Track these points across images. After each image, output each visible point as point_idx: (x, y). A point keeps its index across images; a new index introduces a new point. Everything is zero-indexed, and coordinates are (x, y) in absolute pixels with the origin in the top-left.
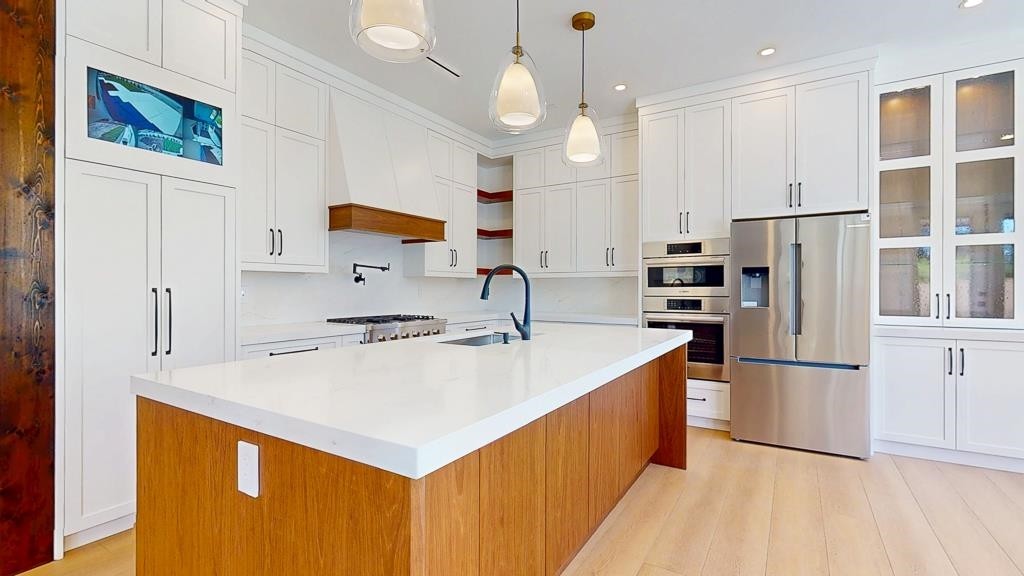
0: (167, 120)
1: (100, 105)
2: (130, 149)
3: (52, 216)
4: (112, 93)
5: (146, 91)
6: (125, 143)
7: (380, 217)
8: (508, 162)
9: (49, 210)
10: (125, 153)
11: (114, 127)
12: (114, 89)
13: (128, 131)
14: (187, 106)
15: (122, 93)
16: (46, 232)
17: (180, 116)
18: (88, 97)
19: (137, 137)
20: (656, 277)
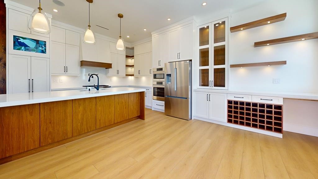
0: (32, 45)
1: (17, 43)
2: (24, 51)
3: (6, 65)
4: (19, 40)
5: (27, 39)
6: (22, 50)
7: (91, 63)
8: (133, 48)
9: (5, 64)
10: (22, 52)
11: (19, 47)
12: (19, 39)
13: (23, 48)
14: (37, 42)
15: (22, 40)
16: (4, 69)
17: (36, 44)
18: (14, 41)
19: (25, 49)
20: (155, 76)
